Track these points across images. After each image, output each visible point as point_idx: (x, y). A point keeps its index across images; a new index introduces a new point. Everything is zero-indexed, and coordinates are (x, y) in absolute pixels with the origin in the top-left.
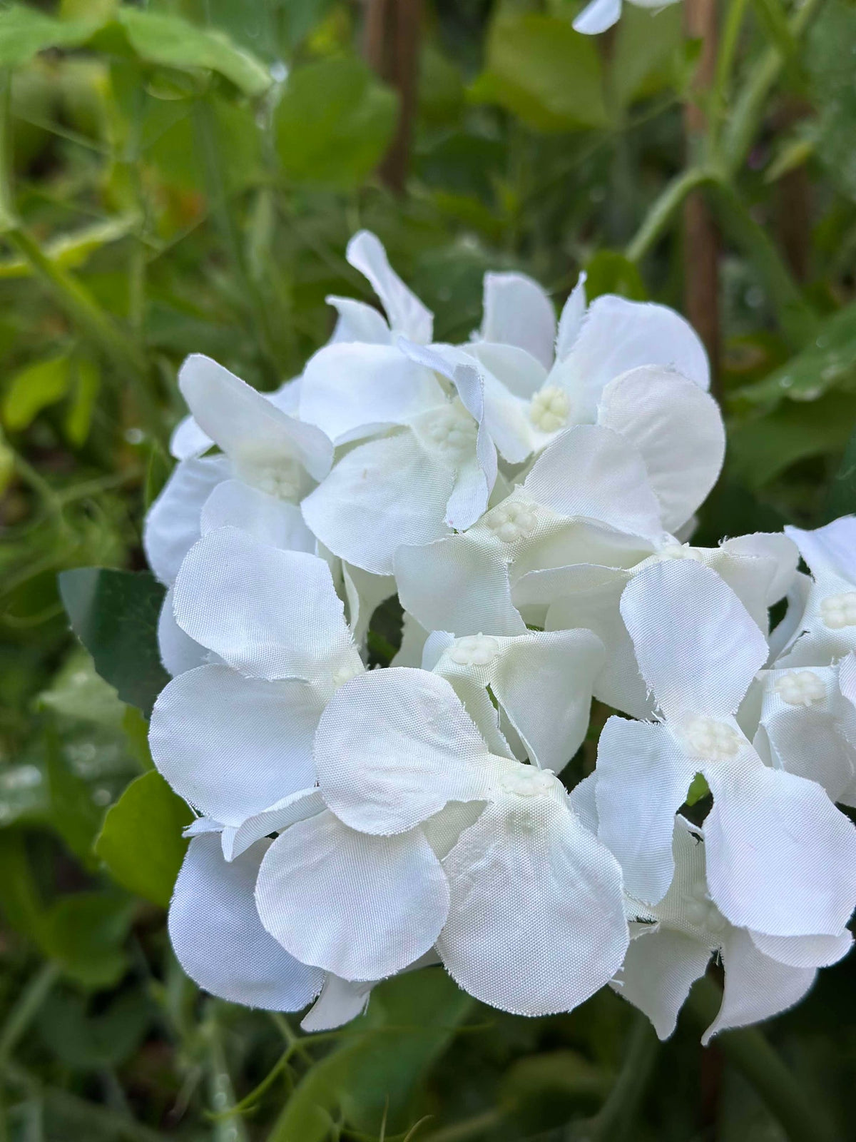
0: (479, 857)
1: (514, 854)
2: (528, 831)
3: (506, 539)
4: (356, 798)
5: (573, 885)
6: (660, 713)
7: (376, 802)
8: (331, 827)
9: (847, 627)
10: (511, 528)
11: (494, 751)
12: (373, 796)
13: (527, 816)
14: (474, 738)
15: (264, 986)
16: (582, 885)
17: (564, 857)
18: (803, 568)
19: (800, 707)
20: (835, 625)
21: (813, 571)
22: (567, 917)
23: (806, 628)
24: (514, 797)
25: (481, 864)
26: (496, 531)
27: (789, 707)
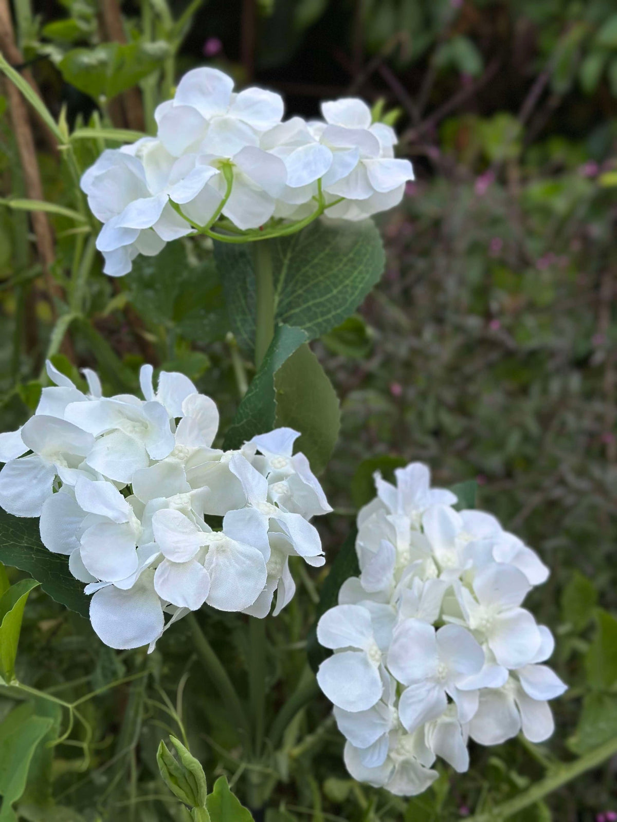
0: (212, 563)
1: (222, 560)
2: (224, 551)
3: (181, 458)
4: (173, 552)
5: (245, 563)
6: (250, 504)
7: (178, 552)
8: (167, 564)
9: (283, 468)
10: (182, 455)
11: (199, 531)
12: (176, 550)
13: (222, 546)
14: (192, 527)
15: (135, 639)
16: (248, 562)
17: (239, 555)
18: (258, 453)
19: (283, 494)
20: (278, 468)
21: (263, 453)
22: (244, 574)
23: (269, 472)
24: (215, 542)
25: (213, 565)
26: (176, 456)
27: (280, 495)
